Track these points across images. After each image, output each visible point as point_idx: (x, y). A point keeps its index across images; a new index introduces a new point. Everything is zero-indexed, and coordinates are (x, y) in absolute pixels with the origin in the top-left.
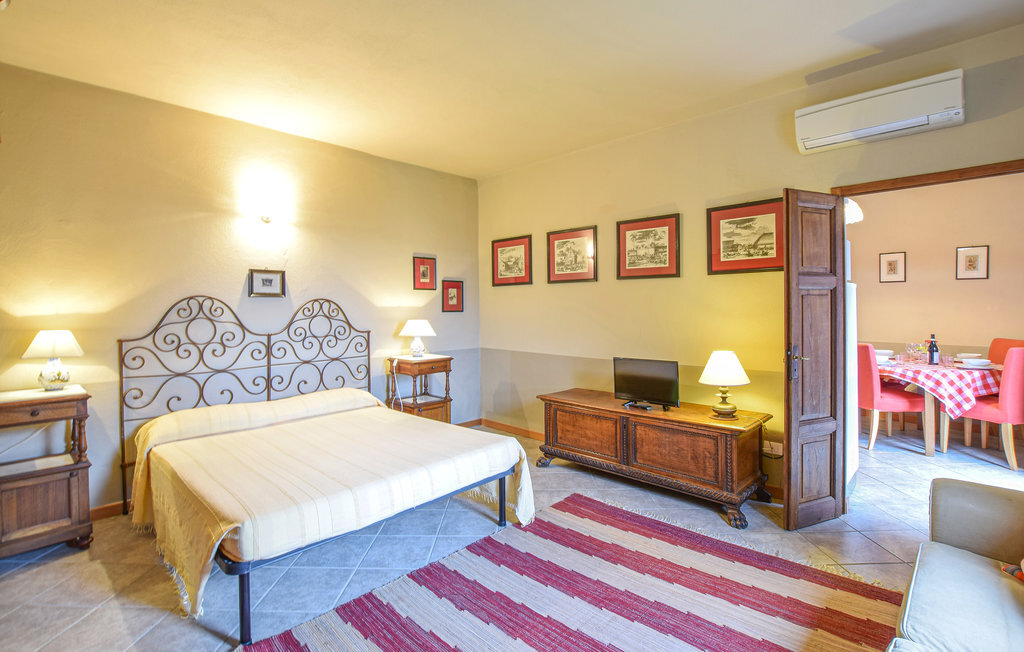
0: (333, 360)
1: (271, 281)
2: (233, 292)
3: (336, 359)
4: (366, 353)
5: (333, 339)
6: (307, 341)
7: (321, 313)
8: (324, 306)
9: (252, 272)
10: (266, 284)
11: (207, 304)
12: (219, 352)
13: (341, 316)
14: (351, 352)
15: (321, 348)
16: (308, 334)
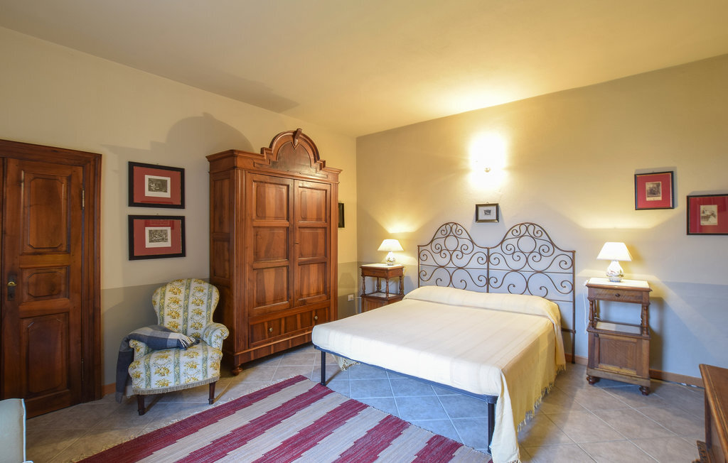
0: (538, 272)
1: (489, 211)
2: (467, 220)
3: (541, 272)
4: (571, 270)
5: (538, 256)
6: (515, 255)
7: (527, 234)
8: (530, 229)
9: (477, 206)
10: (487, 213)
11: (454, 227)
12: (460, 256)
13: (544, 236)
14: (555, 267)
15: (527, 261)
16: (517, 249)
